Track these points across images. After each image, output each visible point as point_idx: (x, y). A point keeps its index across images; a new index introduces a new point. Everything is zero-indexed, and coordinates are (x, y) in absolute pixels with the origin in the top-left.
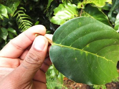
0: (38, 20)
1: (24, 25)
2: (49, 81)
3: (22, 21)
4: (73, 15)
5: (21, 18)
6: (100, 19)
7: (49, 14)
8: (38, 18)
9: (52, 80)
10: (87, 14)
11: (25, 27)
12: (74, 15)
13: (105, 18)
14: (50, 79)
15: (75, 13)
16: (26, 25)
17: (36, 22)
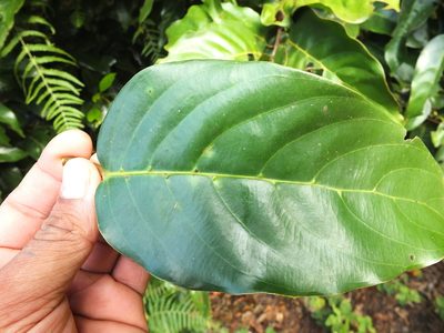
0: (113, 69)
1: (50, 90)
2: (156, 305)
3: (41, 72)
4: (242, 54)
5: (34, 61)
6: (351, 71)
7: (154, 44)
8: (115, 61)
9: (169, 302)
10: (300, 49)
11: (54, 97)
12: (247, 53)
13: (371, 71)
14: (163, 300)
15: (253, 43)
16: (55, 92)
17: (103, 76)
